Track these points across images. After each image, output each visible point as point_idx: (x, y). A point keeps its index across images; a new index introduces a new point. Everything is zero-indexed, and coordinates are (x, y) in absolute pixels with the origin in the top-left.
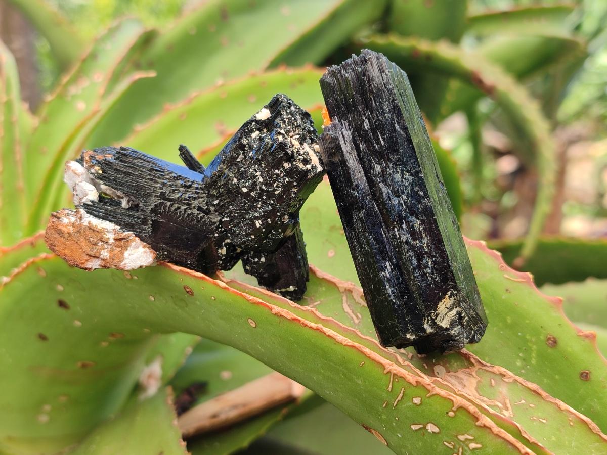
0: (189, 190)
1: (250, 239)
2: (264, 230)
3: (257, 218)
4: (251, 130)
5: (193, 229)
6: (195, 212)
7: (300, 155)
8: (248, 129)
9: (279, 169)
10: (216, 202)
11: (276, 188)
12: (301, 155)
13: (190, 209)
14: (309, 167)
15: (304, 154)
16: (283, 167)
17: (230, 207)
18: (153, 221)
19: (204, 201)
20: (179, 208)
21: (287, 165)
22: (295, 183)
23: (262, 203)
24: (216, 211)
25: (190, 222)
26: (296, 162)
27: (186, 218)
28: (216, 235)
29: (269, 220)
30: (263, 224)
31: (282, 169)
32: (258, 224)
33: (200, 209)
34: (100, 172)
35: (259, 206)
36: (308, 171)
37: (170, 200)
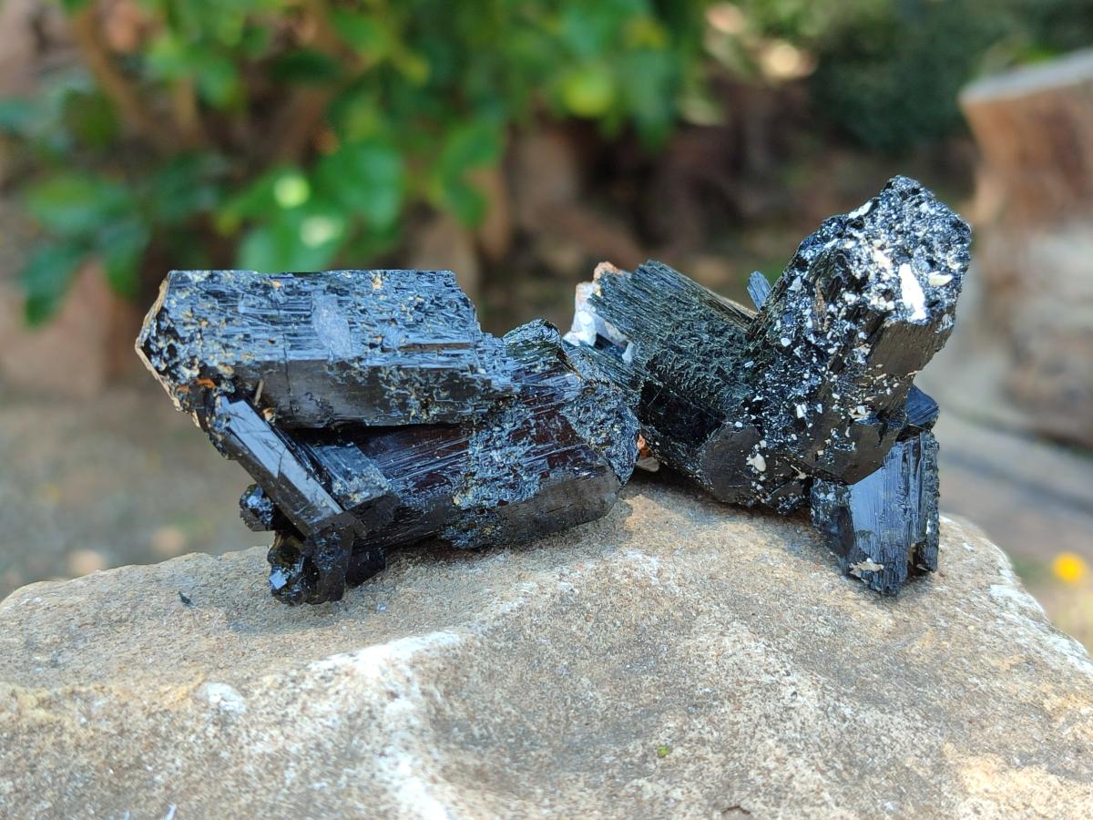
0: (717, 339)
1: (789, 440)
2: (810, 425)
3: (800, 400)
4: (826, 236)
5: (700, 406)
6: (712, 376)
7: (880, 281)
8: (821, 234)
9: (835, 304)
10: (748, 365)
11: (831, 342)
12: (883, 282)
13: (706, 370)
14: (891, 305)
15: (889, 281)
16: (842, 299)
17: (767, 375)
18: (645, 383)
19: (732, 361)
20: (688, 366)
21: (850, 298)
22: (862, 335)
23: (811, 372)
24: (747, 381)
25: (699, 392)
26: (869, 292)
27: (694, 385)
28: (739, 424)
29: (820, 406)
30: (809, 412)
31: (840, 305)
32: (801, 411)
33: (720, 372)
34: (599, 294)
35: (806, 376)
36: (887, 313)
37: (680, 351)
